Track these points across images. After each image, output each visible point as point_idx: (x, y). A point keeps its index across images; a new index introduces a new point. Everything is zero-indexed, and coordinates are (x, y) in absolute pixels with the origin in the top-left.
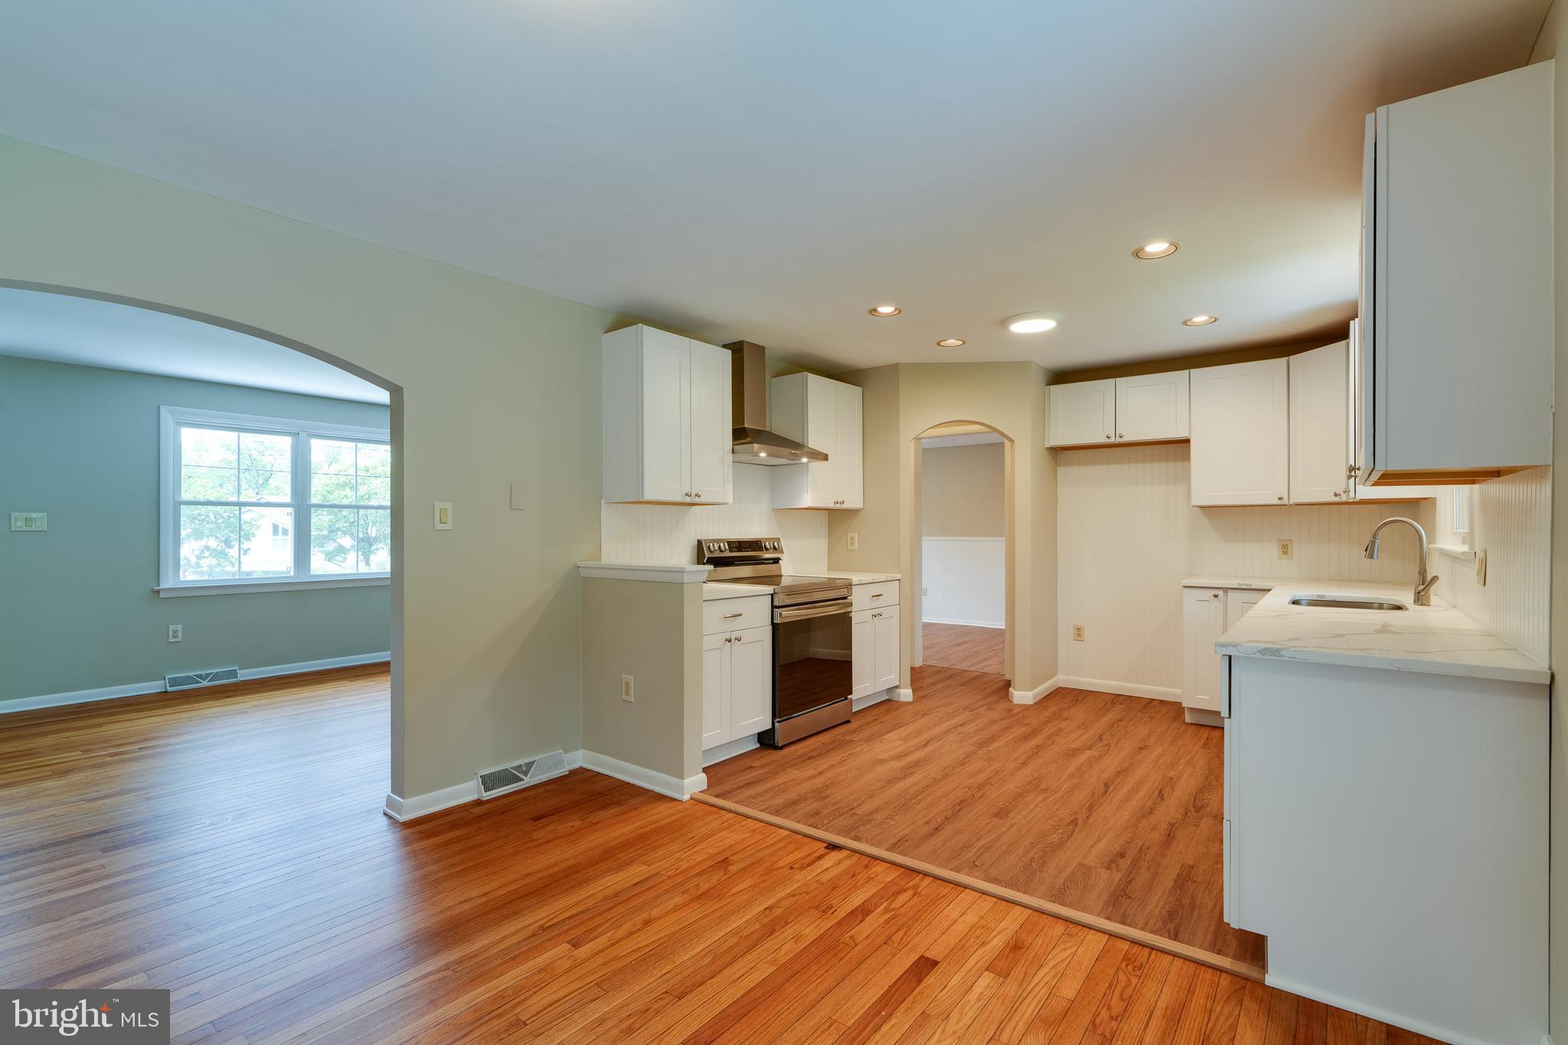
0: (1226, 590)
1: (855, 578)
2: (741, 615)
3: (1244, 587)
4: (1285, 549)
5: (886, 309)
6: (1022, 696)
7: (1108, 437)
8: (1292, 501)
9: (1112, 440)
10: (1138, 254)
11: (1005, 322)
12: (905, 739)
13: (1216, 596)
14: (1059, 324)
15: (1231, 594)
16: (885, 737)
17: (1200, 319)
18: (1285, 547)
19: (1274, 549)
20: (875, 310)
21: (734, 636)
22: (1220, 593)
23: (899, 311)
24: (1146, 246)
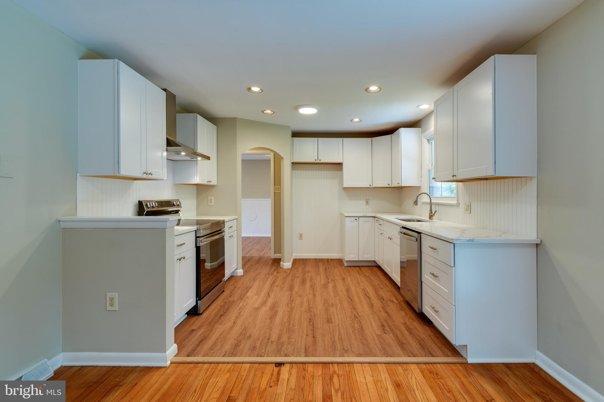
0: (359, 217)
1: (226, 218)
2: (184, 244)
3: (364, 216)
4: (367, 203)
5: (255, 89)
6: (287, 265)
7: (316, 160)
8: (374, 186)
9: (317, 161)
10: (367, 90)
11: (297, 108)
12: (257, 294)
13: (356, 220)
14: (318, 111)
15: (360, 218)
16: (247, 295)
17: (356, 120)
18: (367, 202)
19: (364, 202)
20: (250, 89)
21: (181, 256)
22: (357, 218)
23: (262, 91)
24: (370, 87)
